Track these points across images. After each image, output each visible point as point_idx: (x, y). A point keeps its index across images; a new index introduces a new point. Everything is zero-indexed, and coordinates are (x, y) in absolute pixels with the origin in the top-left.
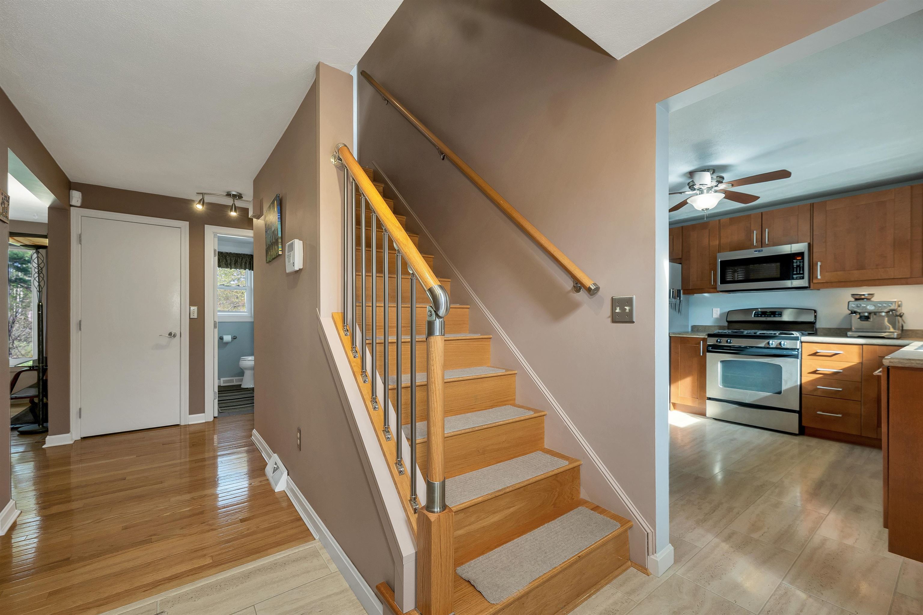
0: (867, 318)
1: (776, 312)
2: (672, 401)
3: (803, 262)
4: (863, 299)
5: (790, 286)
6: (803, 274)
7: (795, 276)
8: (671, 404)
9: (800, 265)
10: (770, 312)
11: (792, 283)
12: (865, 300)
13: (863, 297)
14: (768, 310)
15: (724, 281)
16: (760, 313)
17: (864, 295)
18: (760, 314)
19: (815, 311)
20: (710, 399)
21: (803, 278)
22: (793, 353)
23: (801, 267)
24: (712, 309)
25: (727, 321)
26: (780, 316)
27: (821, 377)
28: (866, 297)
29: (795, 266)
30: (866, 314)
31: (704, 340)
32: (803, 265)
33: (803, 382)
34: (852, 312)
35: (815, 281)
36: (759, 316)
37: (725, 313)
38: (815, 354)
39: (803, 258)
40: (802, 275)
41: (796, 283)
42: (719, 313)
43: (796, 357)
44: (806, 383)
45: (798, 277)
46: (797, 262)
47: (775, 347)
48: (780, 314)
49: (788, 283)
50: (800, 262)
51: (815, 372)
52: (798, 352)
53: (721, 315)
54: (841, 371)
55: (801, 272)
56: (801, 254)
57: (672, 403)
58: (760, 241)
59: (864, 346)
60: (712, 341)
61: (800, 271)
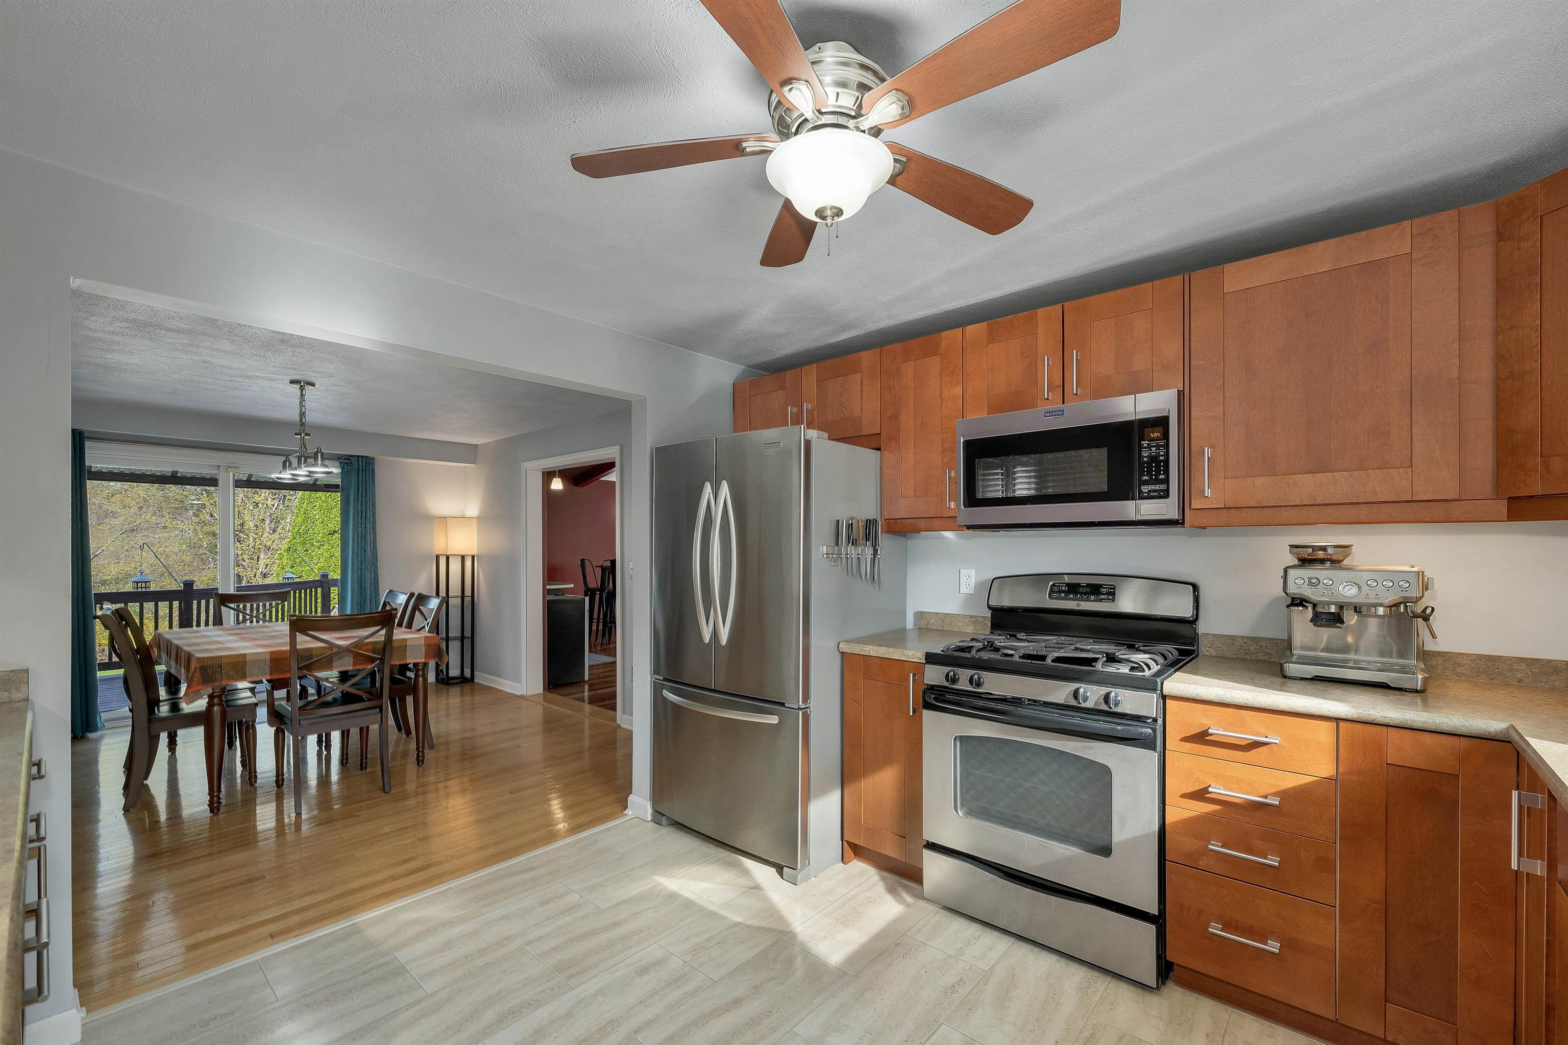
0: (1336, 619)
1: (1101, 586)
2: (845, 838)
3: (1167, 446)
4: (1322, 561)
5: (1132, 517)
6: (1167, 481)
7: (1145, 489)
8: (845, 843)
9: (1158, 455)
10: (1088, 585)
11: (1137, 509)
12: (1328, 564)
13: (1321, 555)
14: (1084, 581)
15: (972, 500)
16: (1064, 588)
17: (1324, 549)
18: (1063, 592)
19: (1195, 587)
20: (932, 847)
21: (1166, 494)
22: (1142, 733)
23: (1162, 461)
24: (960, 570)
25: (989, 607)
26: (1110, 597)
27: (1215, 811)
28: (1330, 555)
29: (1146, 459)
30: (1333, 609)
31: (918, 669)
32: (1167, 455)
33: (1168, 820)
34: (1293, 599)
35: (1196, 504)
36: (1063, 595)
37: (985, 582)
38: (1201, 737)
39: (1166, 436)
40: (1163, 487)
41: (1149, 509)
42: (973, 582)
43: (1147, 743)
44: (1175, 824)
45: (1154, 491)
46: (1149, 447)
47: (1092, 706)
48: (1112, 594)
49: (1131, 509)
50: (1158, 447)
51: (1201, 795)
52: (1154, 730)
53: (978, 586)
54: (1275, 801)
55: (1162, 477)
56: (1161, 422)
57: (847, 841)
58: (1058, 386)
59: (1341, 724)
60: (935, 675)
61: (1158, 473)
